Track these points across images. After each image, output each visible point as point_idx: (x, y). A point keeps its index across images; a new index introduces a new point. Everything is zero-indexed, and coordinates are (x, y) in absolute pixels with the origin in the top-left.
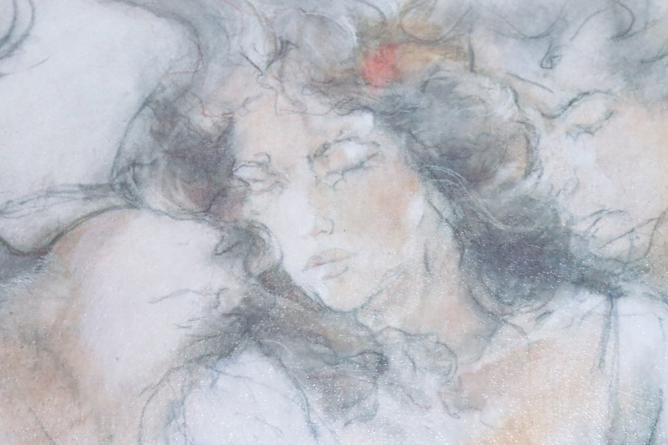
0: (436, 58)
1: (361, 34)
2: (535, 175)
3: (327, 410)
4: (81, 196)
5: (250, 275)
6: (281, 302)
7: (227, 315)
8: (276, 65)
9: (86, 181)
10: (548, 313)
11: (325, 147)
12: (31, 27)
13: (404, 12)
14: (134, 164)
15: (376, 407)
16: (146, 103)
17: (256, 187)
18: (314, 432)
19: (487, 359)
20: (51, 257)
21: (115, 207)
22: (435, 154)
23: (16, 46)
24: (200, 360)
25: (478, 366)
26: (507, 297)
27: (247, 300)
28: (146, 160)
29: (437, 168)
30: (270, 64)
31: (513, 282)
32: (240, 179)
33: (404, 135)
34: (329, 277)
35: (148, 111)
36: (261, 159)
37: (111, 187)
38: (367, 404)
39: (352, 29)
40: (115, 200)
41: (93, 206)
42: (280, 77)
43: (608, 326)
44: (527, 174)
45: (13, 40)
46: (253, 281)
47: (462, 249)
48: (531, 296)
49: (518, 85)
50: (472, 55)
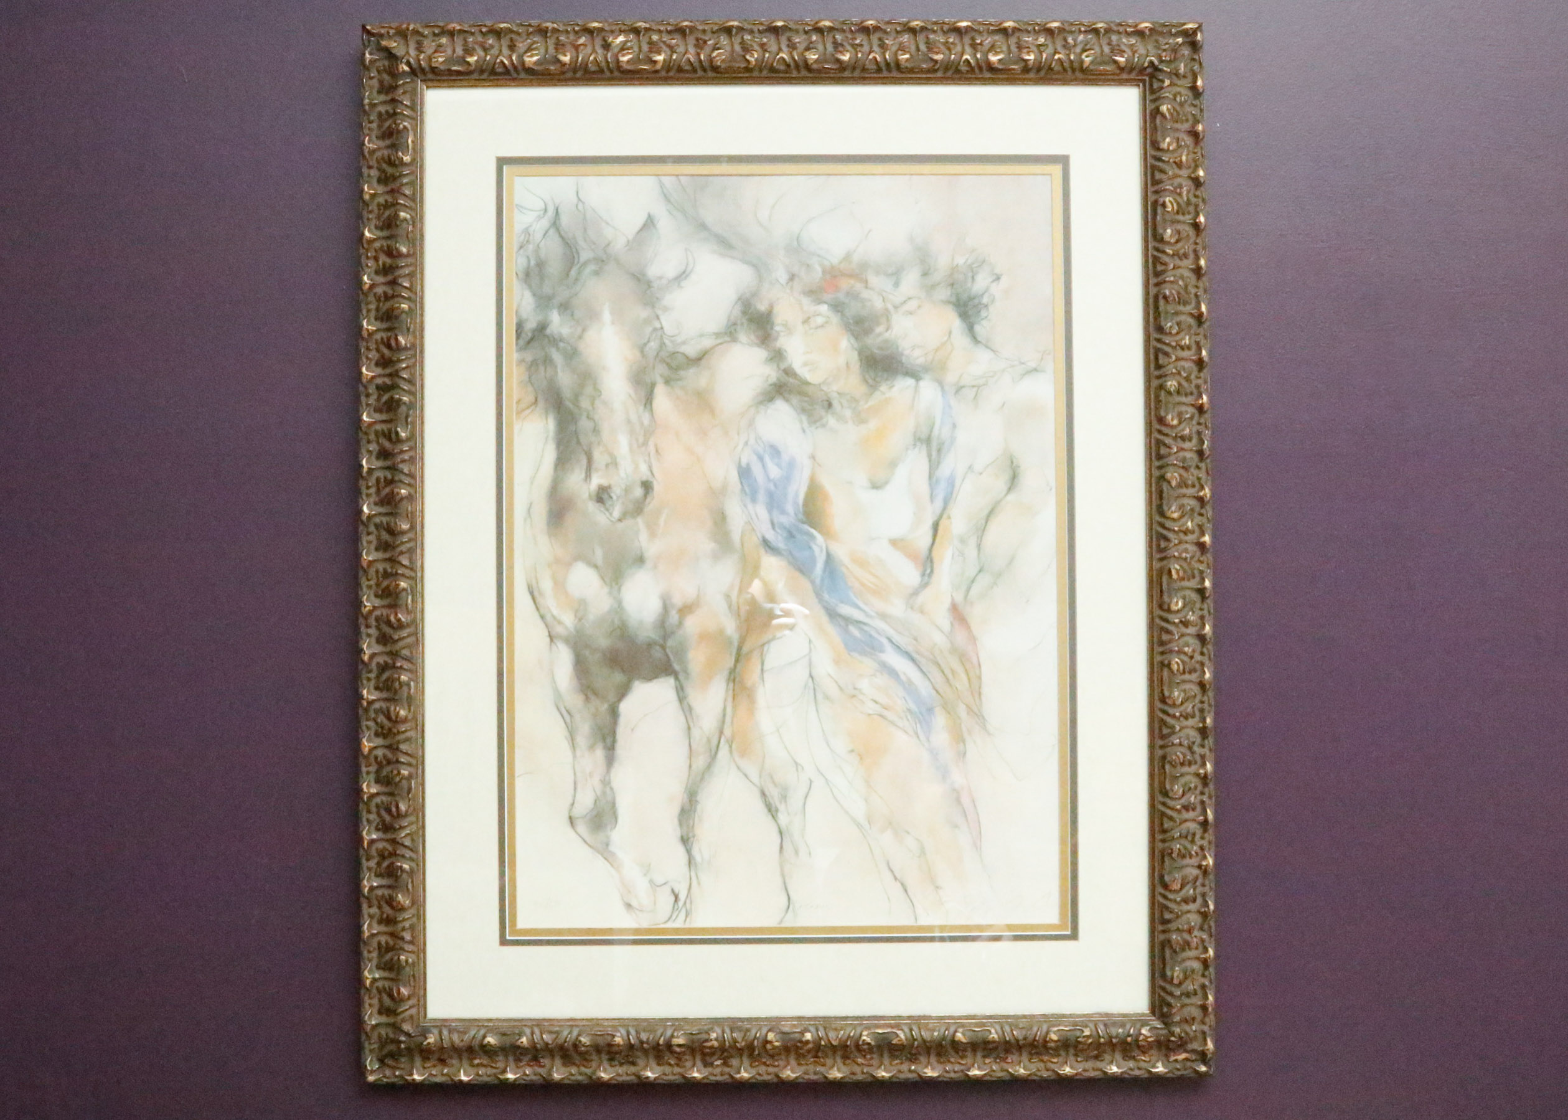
0: (852, 282)
1: (824, 272)
2: (890, 331)
3: (809, 423)
4: (714, 337)
5: (779, 369)
6: (791, 380)
7: (771, 385)
8: (790, 284)
9: (716, 331)
10: (893, 386)
11: (809, 318)
12: (694, 267)
13: (841, 262)
14: (735, 324)
15: (827, 422)
16: (739, 299)
17: (782, 334)
18: (804, 431)
19: (870, 403)
20: (703, 362)
21: (725, 342)
22: (851, 321)
23: (687, 276)
24: (761, 403)
25: (866, 406)
26: (877, 379)
27: (778, 379)
28: (739, 322)
29: (852, 327)
30: (787, 283)
31: (880, 374)
32: (776, 331)
33: (839, 314)
34: (810, 371)
35: (740, 302)
36: (784, 323)
37: (726, 333)
38: (825, 420)
39: (819, 269)
40: (727, 339)
41: (719, 341)
42: (792, 288)
43: (916, 389)
44: (887, 330)
45: (687, 273)
46: (780, 372)
47: (861, 360)
48: (887, 380)
49: (884, 294)
50: (866, 282)
